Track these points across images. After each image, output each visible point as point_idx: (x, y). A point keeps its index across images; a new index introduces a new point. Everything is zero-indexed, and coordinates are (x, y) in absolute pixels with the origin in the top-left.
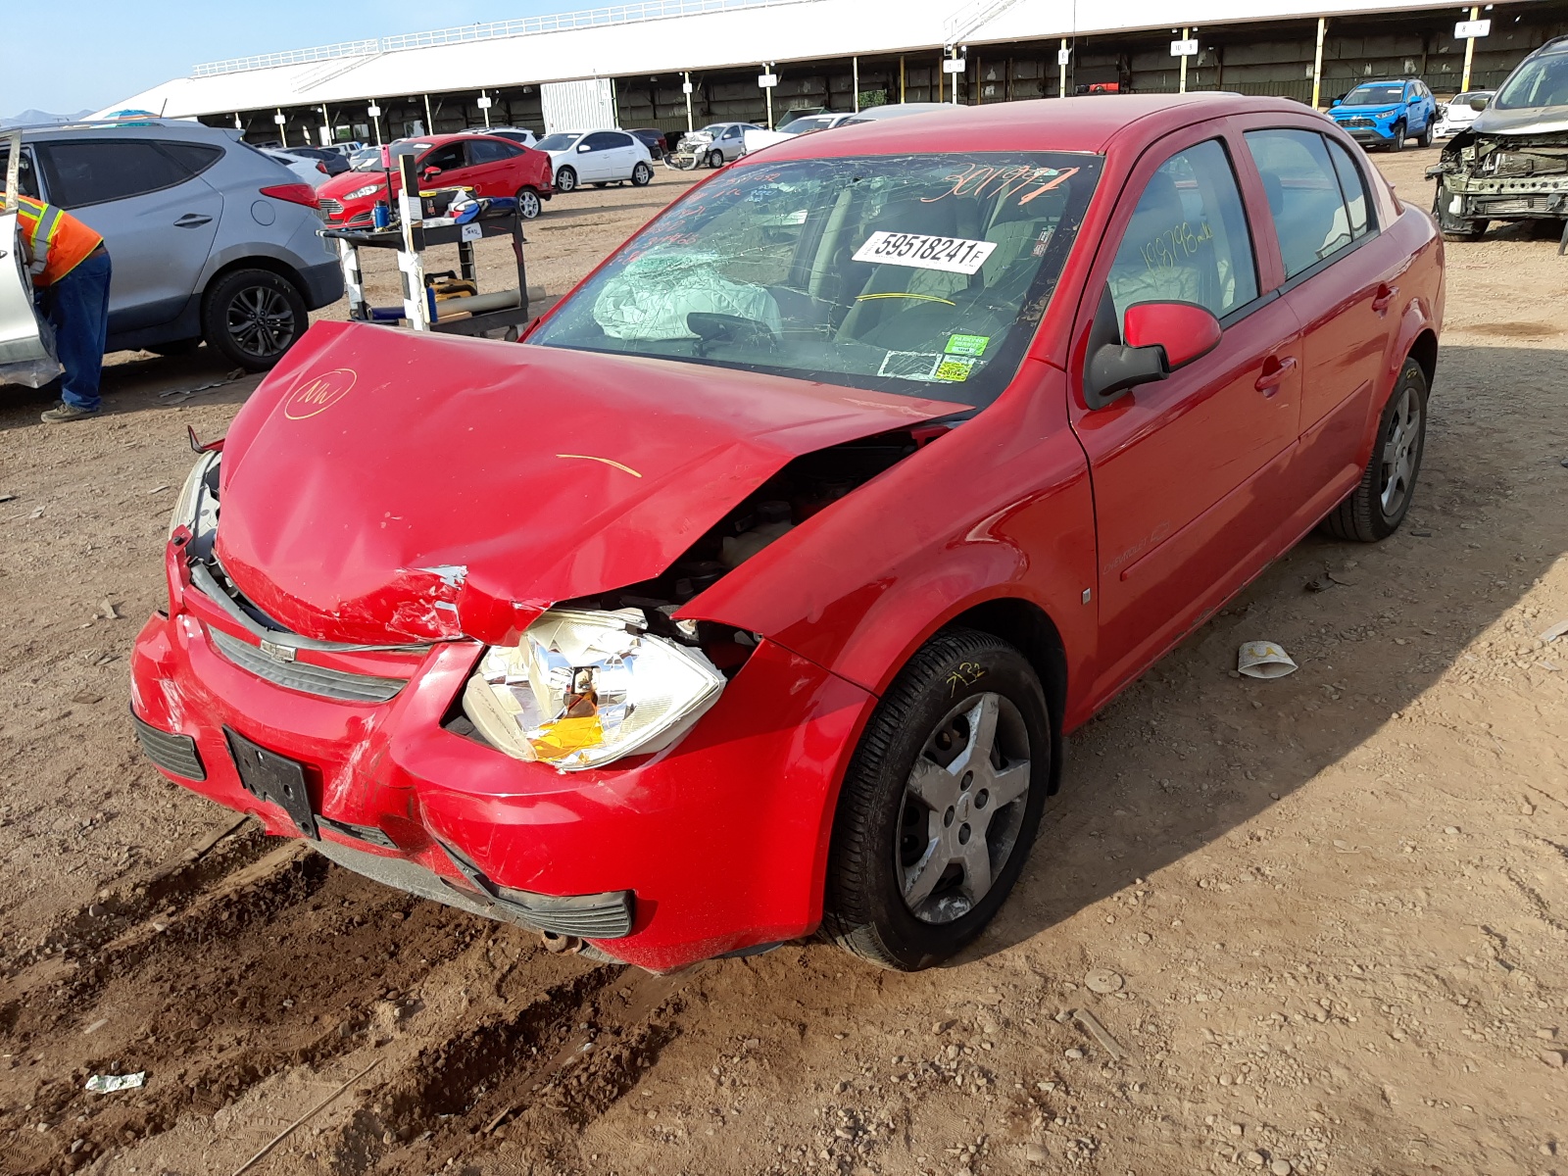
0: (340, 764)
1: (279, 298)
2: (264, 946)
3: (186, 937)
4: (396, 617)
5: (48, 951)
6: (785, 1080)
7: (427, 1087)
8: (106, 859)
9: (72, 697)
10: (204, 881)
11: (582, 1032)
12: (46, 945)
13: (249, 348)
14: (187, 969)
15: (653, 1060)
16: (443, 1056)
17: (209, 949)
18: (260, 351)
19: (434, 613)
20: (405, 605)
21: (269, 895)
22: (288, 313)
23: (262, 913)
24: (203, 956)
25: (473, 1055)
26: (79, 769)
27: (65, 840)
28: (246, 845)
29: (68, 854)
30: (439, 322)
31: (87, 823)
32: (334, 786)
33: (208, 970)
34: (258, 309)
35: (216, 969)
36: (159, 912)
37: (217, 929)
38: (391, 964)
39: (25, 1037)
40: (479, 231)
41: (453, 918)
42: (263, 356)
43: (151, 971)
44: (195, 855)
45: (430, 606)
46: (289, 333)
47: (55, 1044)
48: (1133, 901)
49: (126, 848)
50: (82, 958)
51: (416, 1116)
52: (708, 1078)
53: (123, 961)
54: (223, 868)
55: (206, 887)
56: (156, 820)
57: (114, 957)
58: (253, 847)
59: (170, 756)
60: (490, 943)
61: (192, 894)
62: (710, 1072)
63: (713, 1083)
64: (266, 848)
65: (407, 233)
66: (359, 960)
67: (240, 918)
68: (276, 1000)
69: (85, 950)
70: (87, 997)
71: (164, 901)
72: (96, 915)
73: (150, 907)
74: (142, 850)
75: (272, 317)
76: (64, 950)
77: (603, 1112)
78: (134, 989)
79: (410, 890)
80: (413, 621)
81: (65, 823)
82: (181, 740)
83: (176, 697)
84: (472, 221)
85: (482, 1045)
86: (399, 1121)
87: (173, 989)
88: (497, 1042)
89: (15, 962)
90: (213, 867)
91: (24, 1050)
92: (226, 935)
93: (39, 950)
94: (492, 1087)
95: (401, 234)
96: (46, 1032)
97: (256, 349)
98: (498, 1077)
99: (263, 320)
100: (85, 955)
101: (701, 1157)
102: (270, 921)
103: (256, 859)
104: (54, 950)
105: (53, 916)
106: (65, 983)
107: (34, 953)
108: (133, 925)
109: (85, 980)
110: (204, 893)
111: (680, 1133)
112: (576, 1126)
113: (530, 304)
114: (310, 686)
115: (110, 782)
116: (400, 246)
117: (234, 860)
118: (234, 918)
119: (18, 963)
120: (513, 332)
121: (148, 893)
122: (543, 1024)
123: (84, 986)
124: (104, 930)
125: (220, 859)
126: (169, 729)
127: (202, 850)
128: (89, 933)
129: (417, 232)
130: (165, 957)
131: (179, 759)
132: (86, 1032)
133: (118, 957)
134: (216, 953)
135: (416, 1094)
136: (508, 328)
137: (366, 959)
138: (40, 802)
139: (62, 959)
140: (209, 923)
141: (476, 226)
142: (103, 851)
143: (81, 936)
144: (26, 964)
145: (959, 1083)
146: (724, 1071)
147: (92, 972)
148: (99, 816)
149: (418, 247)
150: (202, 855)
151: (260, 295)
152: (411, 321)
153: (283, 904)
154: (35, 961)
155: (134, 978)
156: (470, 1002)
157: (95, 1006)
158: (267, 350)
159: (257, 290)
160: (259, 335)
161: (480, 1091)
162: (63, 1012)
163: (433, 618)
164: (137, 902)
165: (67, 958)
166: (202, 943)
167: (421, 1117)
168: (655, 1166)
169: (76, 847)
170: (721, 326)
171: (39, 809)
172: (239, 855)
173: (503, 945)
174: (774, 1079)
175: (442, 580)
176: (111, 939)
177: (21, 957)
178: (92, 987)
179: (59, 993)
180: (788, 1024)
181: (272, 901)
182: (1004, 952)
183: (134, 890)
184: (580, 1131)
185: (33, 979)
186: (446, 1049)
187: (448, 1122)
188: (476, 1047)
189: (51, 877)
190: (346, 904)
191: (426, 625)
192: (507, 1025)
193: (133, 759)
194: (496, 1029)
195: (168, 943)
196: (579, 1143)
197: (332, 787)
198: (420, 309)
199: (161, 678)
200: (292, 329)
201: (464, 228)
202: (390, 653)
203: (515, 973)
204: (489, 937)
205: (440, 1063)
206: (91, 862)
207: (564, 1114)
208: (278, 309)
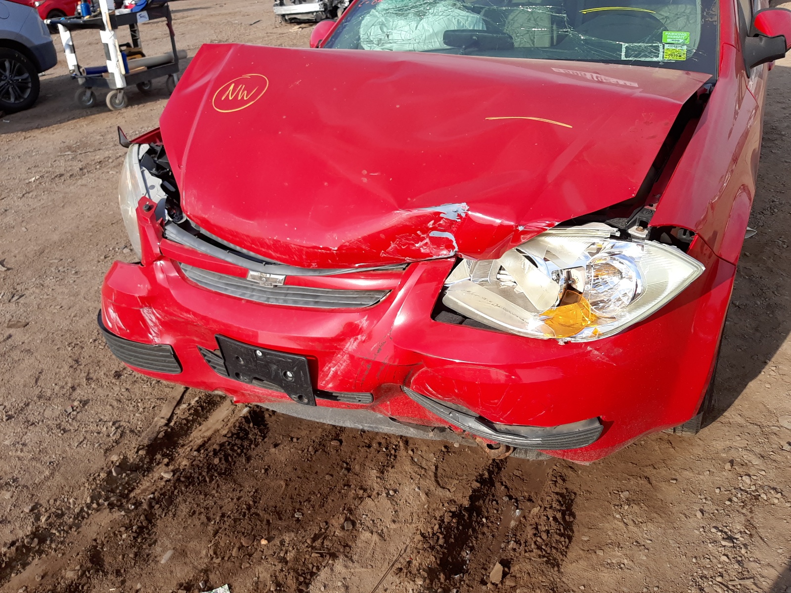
0: (334, 353)
1: (19, 66)
2: (255, 477)
3: (196, 480)
4: (393, 245)
5: (95, 506)
6: (663, 515)
7: (441, 559)
8: (99, 433)
9: (6, 325)
10: (179, 439)
11: (507, 503)
12: (92, 502)
13: (5, 98)
14: (211, 503)
15: (573, 515)
16: (441, 536)
17: (218, 486)
18: (12, 100)
19: (427, 240)
20: (402, 237)
21: (238, 442)
22: (26, 75)
23: (239, 455)
24: (217, 492)
25: (456, 532)
26: (40, 373)
27: (60, 424)
28: (198, 410)
29: (69, 433)
30: (130, 74)
31: (70, 410)
32: (327, 368)
33: (226, 501)
34: (7, 73)
35: (232, 499)
36: (158, 464)
37: (216, 471)
38: (350, 476)
39: (118, 573)
40: (147, 16)
41: (372, 439)
42: (14, 103)
43: (184, 509)
44: (164, 421)
45: (425, 236)
46: (28, 87)
47: (144, 575)
48: (772, 373)
49: (111, 424)
50: (121, 507)
51: (442, 580)
52: (616, 521)
53: (161, 505)
54: (188, 427)
55: (181, 442)
56: (120, 401)
57: (153, 504)
58: (203, 410)
59: (148, 359)
60: (410, 452)
61: (174, 448)
62: (615, 518)
63: (621, 524)
64: (210, 409)
65: (106, 18)
66: (328, 477)
67: (227, 460)
68: (289, 515)
69: (120, 500)
70: (146, 536)
71: (158, 456)
72: (118, 475)
73: (151, 462)
74: (122, 423)
75: (16, 78)
76: (106, 503)
77: (566, 556)
78: (179, 523)
79: (361, 427)
80: (408, 247)
81: (54, 410)
82: (160, 348)
83: (154, 319)
84: (142, 10)
85: (458, 523)
86: (434, 586)
87: (209, 519)
88: (464, 520)
89: (75, 518)
90: (182, 428)
91: (123, 582)
92: (224, 474)
93: (89, 507)
94: (472, 549)
95: (102, 19)
96: (132, 568)
97: (10, 99)
98: (472, 542)
99: (12, 80)
100: (122, 504)
101: (648, 574)
102: (248, 459)
103: (207, 418)
104: (98, 504)
105: (84, 480)
106: (127, 529)
107: (85, 509)
108: (144, 476)
109: (139, 524)
110: (183, 446)
111: (626, 561)
112: (556, 569)
113: (180, 61)
114: (295, 302)
115: (69, 380)
116: (102, 27)
117: (194, 421)
118: (223, 462)
119: (77, 518)
120: (171, 79)
121: (147, 453)
122: (481, 502)
123: (141, 528)
124: (126, 483)
125: (184, 422)
126: (150, 341)
127: (168, 417)
128: (117, 487)
129: (112, 17)
130: (188, 497)
131: (157, 361)
132: (163, 562)
133: (157, 503)
134: (224, 488)
135: (436, 566)
136: (167, 76)
137: (332, 475)
138: (25, 399)
139: (108, 510)
140: (208, 468)
141: (145, 13)
142: (93, 427)
143: (113, 491)
144: (83, 518)
145: (765, 498)
146: (623, 516)
147: (142, 518)
148: (76, 403)
149: (114, 26)
150: (170, 420)
151: (7, 64)
152: (113, 74)
153: (250, 446)
154: (88, 515)
155: (174, 515)
156: (427, 494)
157: (156, 541)
158: (16, 99)
159: (5, 61)
160: (10, 89)
161: (466, 555)
162: (135, 550)
163: (426, 244)
164: (141, 460)
165: (111, 509)
166: (210, 482)
167: (445, 581)
168: (626, 587)
169: (71, 428)
170: (474, 38)
171: (27, 405)
172: (195, 417)
173: (420, 453)
174: (655, 515)
175: (441, 215)
176: (133, 489)
177: (78, 514)
178: (147, 528)
179: (124, 536)
180: (639, 479)
181: (242, 446)
182: (725, 414)
183: (137, 452)
184: (559, 571)
185: (95, 528)
186: (439, 531)
187: (461, 580)
188: (455, 526)
189: (65, 451)
190: (295, 440)
191: (419, 250)
192: (465, 507)
193: (77, 361)
194: (460, 511)
195: (186, 487)
196: (564, 579)
197: (326, 369)
198: (118, 66)
199: (142, 307)
200: (30, 85)
201: (138, 14)
202: (372, 272)
203: (440, 471)
204: (406, 449)
205: (441, 542)
206: (88, 436)
207: (547, 562)
208: (20, 73)
